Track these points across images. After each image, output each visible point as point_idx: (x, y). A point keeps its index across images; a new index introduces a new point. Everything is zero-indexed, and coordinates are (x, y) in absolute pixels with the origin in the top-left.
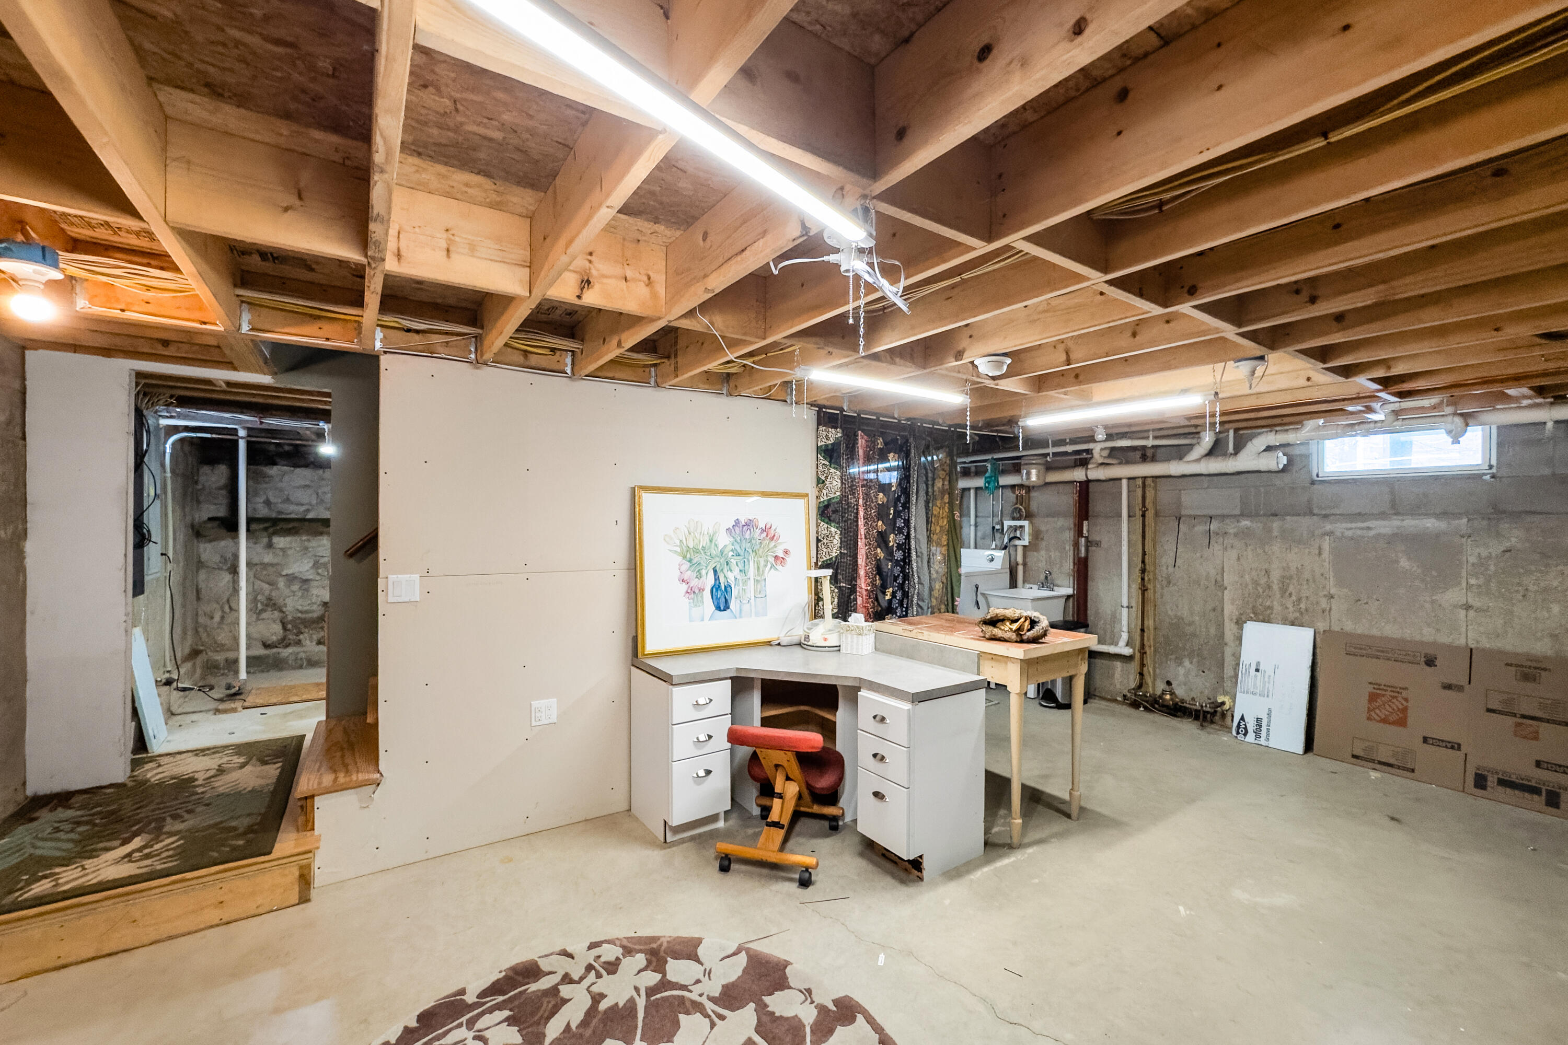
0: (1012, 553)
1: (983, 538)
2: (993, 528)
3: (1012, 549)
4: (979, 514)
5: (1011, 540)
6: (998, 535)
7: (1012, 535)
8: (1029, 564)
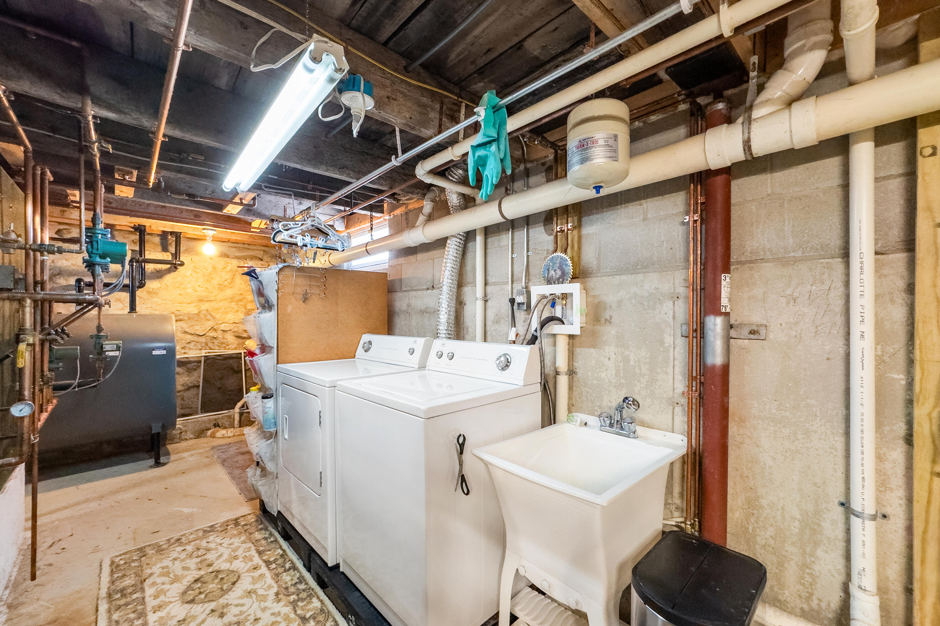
0: (548, 350)
1: (497, 321)
2: (512, 301)
3: (546, 342)
4: (490, 279)
5: (543, 324)
6: (520, 315)
7: (546, 315)
8: (580, 372)
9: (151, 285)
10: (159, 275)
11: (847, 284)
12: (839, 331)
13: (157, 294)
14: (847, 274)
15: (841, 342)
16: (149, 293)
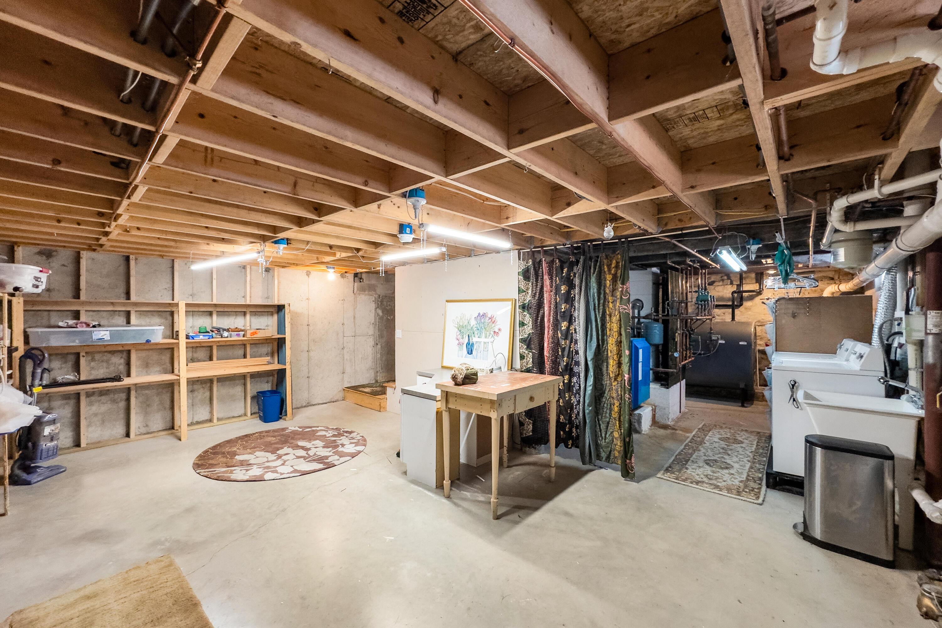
9: (747, 304)
10: (751, 298)
13: (750, 309)
16: (746, 308)
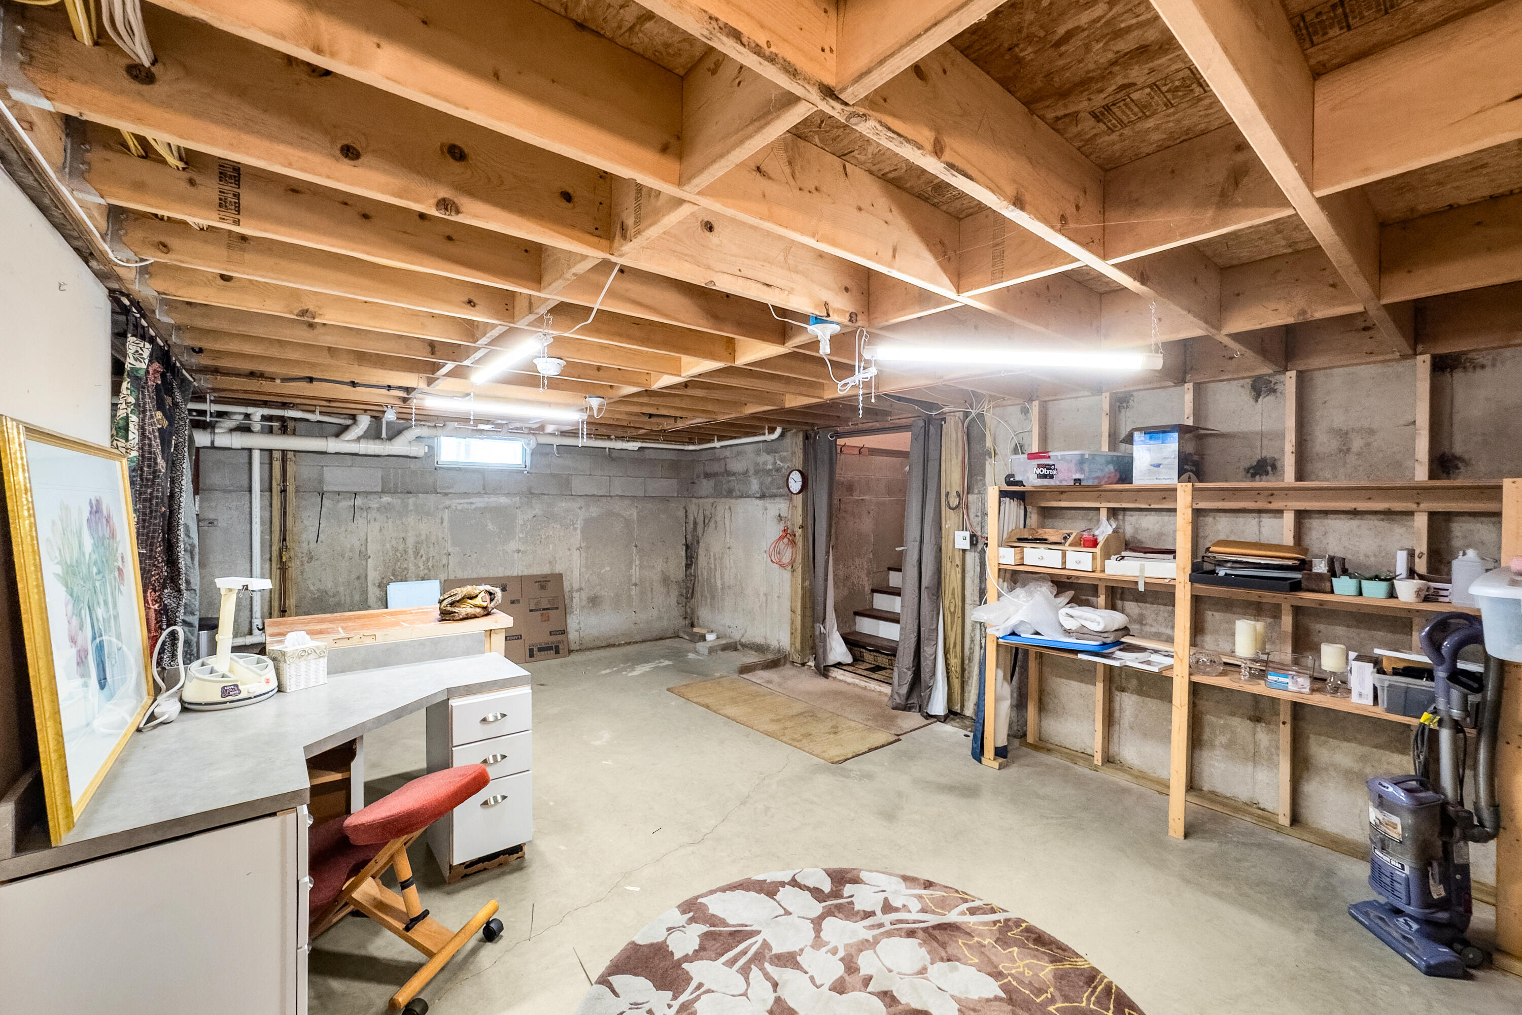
11: (251, 503)
12: (248, 521)
14: (251, 498)
15: (249, 525)
